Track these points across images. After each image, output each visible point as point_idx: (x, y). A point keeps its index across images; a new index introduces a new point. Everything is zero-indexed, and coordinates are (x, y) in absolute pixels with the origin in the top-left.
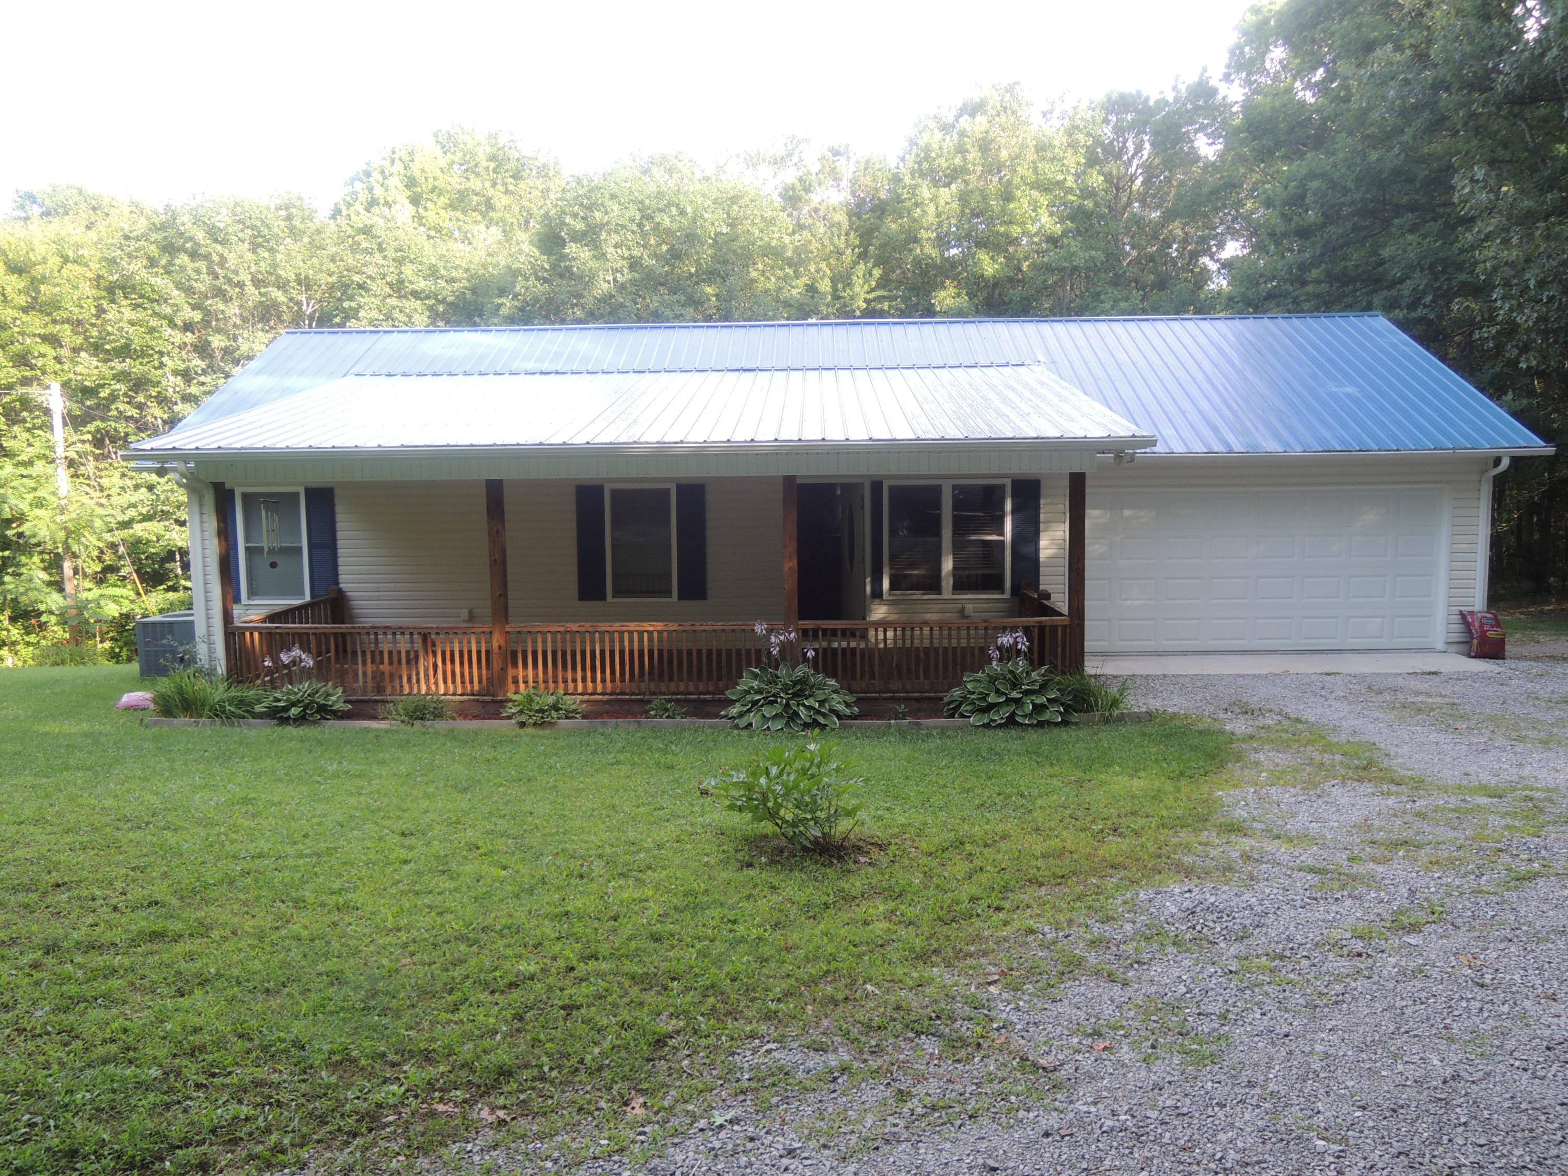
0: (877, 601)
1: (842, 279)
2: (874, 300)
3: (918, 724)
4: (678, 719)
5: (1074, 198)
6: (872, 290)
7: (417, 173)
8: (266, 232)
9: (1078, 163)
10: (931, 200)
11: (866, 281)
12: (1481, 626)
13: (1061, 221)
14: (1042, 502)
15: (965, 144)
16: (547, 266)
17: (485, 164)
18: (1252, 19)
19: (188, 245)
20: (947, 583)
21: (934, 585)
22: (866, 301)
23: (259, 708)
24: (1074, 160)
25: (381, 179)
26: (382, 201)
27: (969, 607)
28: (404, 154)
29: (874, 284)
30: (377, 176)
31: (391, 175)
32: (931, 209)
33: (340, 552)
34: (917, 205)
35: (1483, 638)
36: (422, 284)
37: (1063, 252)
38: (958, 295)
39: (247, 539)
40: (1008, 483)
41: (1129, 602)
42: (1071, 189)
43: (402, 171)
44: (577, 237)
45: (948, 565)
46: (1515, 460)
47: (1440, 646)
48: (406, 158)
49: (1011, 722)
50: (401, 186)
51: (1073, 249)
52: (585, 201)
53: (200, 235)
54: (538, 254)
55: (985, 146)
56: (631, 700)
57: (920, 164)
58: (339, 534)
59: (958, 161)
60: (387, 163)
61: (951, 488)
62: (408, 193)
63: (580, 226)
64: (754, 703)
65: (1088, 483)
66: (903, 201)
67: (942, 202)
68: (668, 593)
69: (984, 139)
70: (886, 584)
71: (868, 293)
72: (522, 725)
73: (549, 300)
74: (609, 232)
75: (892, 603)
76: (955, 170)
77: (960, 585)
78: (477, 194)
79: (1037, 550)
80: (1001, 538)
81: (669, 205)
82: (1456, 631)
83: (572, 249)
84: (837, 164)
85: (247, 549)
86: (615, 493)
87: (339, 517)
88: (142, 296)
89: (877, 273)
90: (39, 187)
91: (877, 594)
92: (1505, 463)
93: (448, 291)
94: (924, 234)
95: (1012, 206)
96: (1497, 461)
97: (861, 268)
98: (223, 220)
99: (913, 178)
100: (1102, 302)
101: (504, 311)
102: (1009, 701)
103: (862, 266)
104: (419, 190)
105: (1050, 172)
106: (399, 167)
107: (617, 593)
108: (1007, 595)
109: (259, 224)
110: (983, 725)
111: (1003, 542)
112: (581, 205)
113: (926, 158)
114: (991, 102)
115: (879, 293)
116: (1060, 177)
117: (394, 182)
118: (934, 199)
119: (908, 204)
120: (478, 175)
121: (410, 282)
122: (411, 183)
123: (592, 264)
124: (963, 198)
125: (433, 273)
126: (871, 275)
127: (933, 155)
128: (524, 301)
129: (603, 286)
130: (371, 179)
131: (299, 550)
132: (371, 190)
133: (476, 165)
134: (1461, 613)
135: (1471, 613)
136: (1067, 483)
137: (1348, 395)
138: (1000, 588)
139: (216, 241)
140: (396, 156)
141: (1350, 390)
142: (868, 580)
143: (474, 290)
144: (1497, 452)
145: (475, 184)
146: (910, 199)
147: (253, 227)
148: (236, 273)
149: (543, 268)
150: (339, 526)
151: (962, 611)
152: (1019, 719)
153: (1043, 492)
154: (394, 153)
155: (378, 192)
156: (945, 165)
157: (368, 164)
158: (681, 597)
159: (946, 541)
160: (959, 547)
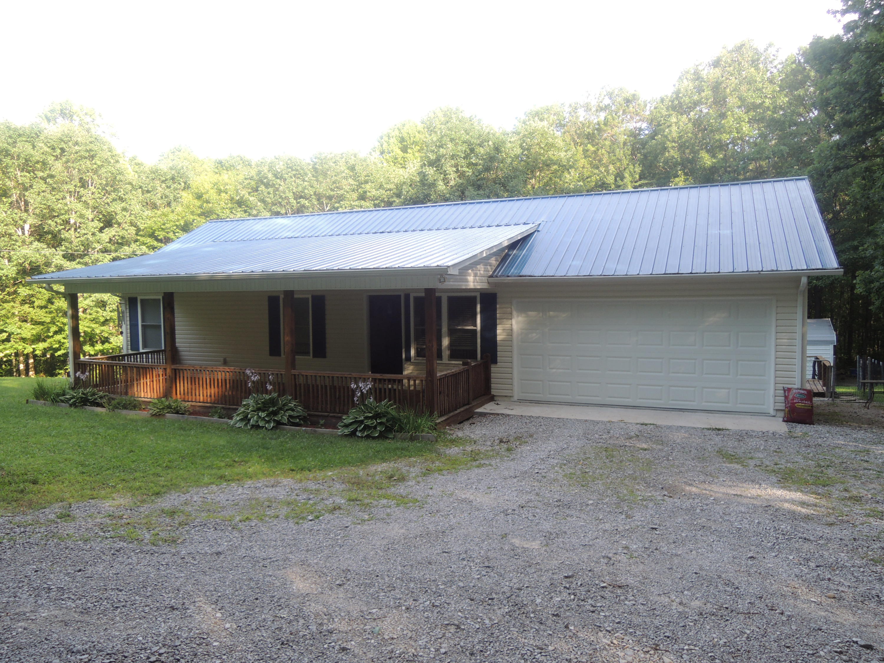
0: (409, 363)
7: (405, 135)
11: (632, 175)
12: (794, 398)
14: (498, 306)
17: (439, 126)
19: (265, 181)
20: (446, 353)
21: (438, 354)
26: (386, 151)
32: (675, 129)
33: (176, 328)
34: (667, 127)
35: (793, 408)
38: (687, 180)
39: (143, 321)
40: (478, 295)
41: (554, 370)
45: (446, 342)
47: (771, 412)
50: (397, 142)
53: (270, 176)
58: (176, 319)
59: (696, 97)
60: (391, 131)
61: (446, 299)
62: (400, 145)
68: (307, 353)
69: (717, 82)
70: (413, 352)
71: (636, 182)
75: (416, 364)
76: (694, 103)
77: (453, 356)
79: (495, 335)
80: (475, 328)
82: (780, 402)
85: (142, 326)
88: (247, 206)
89: (639, 170)
90: (223, 157)
91: (408, 359)
92: (804, 281)
94: (669, 144)
95: (724, 122)
97: (631, 167)
98: (280, 167)
99: (667, 111)
104: (406, 143)
105: (753, 98)
106: (396, 132)
111: (475, 330)
113: (677, 98)
114: (726, 59)
115: (641, 182)
117: (393, 140)
118: (678, 122)
119: (663, 127)
121: (369, 192)
122: (402, 140)
126: (637, 172)
127: (681, 95)
130: (382, 140)
131: (160, 326)
135: (790, 389)
138: (475, 357)
139: (277, 178)
142: (403, 350)
146: (665, 124)
148: (284, 192)
150: (176, 315)
153: (498, 300)
154: (394, 126)
155: (384, 146)
156: (687, 101)
158: (314, 356)
159: (445, 329)
160: (452, 332)
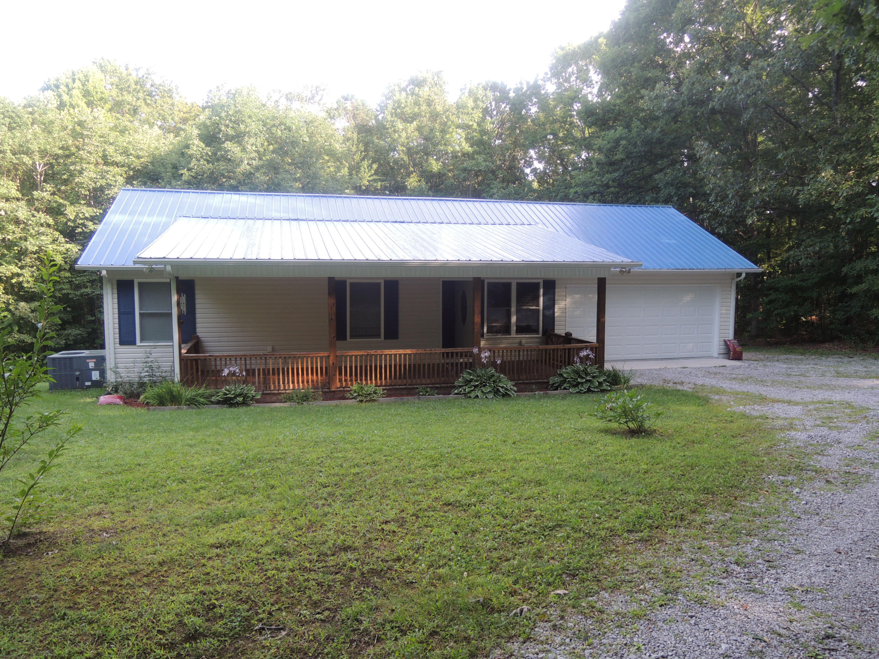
0: (481, 338)
1: (355, 169)
2: (371, 181)
3: (546, 394)
4: (436, 396)
5: (477, 134)
6: (372, 175)
7: (91, 88)
8: (19, 120)
9: (479, 117)
10: (403, 130)
11: (369, 171)
12: (734, 346)
13: (471, 147)
14: (556, 290)
15: (419, 101)
16: (210, 153)
18: (561, 53)
20: (514, 328)
21: (506, 330)
22: (369, 181)
23: (213, 399)
24: (478, 115)
25: (66, 90)
26: (68, 104)
27: (523, 341)
28: (81, 76)
29: (373, 172)
30: (63, 88)
31: (73, 89)
32: (404, 135)
33: (198, 316)
34: (395, 131)
35: (735, 352)
36: (119, 159)
37: (474, 162)
38: (419, 181)
39: (141, 308)
40: (541, 282)
42: (476, 129)
43: (81, 87)
44: (230, 138)
45: (514, 319)
46: (747, 274)
47: (716, 355)
48: (83, 79)
49: (589, 391)
50: (80, 95)
51: (479, 161)
52: (233, 118)
54: (204, 146)
55: (429, 103)
56: (401, 388)
57: (395, 110)
58: (197, 306)
59: (416, 110)
60: (70, 81)
61: (516, 284)
62: (85, 100)
63: (231, 132)
64: (475, 386)
65: (607, 282)
66: (387, 129)
67: (409, 131)
68: (379, 336)
69: (429, 99)
70: (485, 330)
71: (370, 177)
72: (361, 401)
73: (212, 173)
74: (250, 137)
75: (487, 340)
76: (415, 114)
77: (519, 330)
78: (128, 104)
79: (554, 313)
80: (538, 308)
81: (281, 124)
82: (722, 349)
83: (228, 145)
84: (346, 105)
85: (140, 314)
86: (352, 284)
87: (197, 296)
89: (375, 166)
91: (482, 335)
92: (744, 275)
93: (137, 164)
95: (448, 136)
96: (739, 275)
97: (365, 163)
99: (392, 117)
100: (492, 189)
101: (184, 178)
102: (587, 381)
103: (366, 162)
104: (92, 98)
105: (465, 119)
106: (78, 84)
107: (352, 337)
108: (540, 335)
109: (14, 115)
110: (577, 392)
111: (538, 310)
112: (230, 120)
113: (399, 107)
114: (429, 80)
115: (375, 177)
116: (471, 123)
117: (76, 92)
118: (405, 129)
119: (390, 130)
120: (129, 92)
122: (86, 94)
123: (240, 155)
124: (419, 129)
125: (126, 153)
126: (371, 168)
127: (403, 105)
128: (196, 173)
129: (244, 167)
130: (60, 90)
131: (170, 315)
132: (60, 96)
133: (129, 87)
134: (725, 341)
135: (729, 340)
136: (596, 282)
137: (667, 243)
138: (536, 331)
140: (76, 77)
141: (674, 241)
143: (152, 163)
144: (740, 271)
145: (128, 98)
146: (391, 128)
147: (11, 117)
149: (207, 154)
150: (197, 301)
151: (520, 343)
152: (591, 389)
153: (557, 286)
154: (74, 75)
155: (65, 98)
156: (409, 112)
157: (57, 80)
158: (385, 338)
159: (513, 309)
160: (518, 312)
